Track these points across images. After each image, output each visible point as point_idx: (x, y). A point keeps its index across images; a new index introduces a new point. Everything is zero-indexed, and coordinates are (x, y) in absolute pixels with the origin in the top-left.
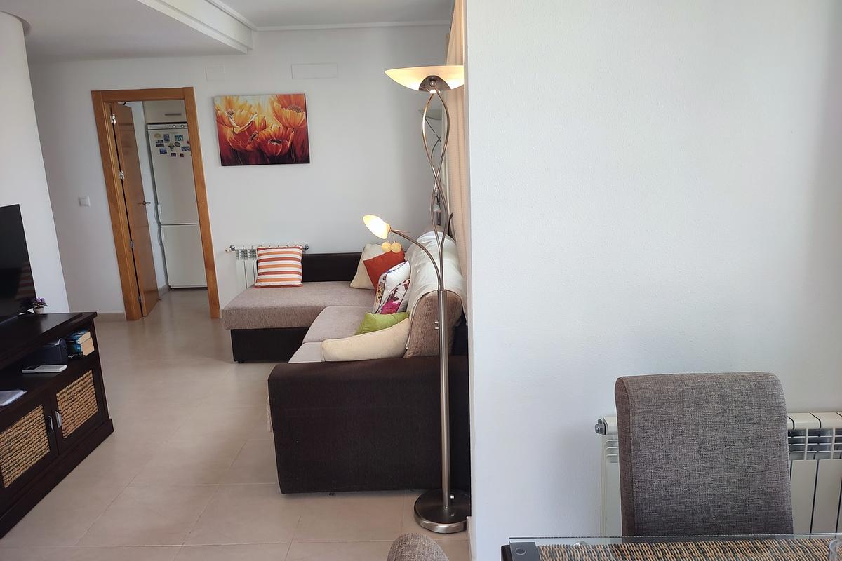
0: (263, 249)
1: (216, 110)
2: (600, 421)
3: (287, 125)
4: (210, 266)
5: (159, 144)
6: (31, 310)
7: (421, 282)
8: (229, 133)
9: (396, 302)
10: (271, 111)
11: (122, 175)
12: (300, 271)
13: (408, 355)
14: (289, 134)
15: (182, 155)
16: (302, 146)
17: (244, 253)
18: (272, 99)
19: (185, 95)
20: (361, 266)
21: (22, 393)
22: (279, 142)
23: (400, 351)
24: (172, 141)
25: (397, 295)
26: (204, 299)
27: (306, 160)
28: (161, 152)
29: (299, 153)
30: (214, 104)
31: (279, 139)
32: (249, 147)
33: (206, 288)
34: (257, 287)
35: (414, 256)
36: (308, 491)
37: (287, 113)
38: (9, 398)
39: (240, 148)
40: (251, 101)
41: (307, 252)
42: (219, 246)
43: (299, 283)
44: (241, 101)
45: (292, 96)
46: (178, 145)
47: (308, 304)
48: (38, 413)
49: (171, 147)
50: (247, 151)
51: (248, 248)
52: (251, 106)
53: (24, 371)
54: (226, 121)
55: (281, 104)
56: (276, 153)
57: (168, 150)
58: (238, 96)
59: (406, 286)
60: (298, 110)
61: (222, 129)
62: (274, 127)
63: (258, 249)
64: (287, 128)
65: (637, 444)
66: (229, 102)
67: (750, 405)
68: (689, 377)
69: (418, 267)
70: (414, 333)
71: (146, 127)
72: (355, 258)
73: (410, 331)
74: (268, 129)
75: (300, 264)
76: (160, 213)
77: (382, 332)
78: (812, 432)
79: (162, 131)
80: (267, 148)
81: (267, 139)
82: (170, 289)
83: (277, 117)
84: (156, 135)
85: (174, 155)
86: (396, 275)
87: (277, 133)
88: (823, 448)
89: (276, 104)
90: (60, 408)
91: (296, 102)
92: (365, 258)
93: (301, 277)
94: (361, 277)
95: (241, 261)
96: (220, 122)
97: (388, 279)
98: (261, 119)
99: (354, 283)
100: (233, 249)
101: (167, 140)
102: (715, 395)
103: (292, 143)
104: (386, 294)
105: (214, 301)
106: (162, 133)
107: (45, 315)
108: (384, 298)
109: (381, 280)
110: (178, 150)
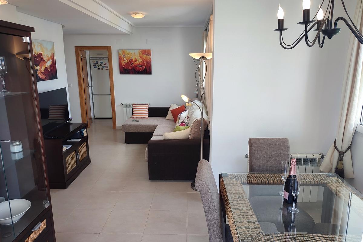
0: (135, 105)
1: (119, 54)
2: (246, 154)
3: (144, 61)
4: (113, 110)
5: (94, 65)
6: (68, 121)
7: (194, 117)
8: (123, 63)
9: (184, 123)
10: (138, 55)
11: (84, 76)
12: (148, 113)
13: (190, 138)
14: (145, 64)
15: (102, 69)
16: (149, 68)
17: (127, 106)
18: (139, 51)
19: (108, 49)
20: (170, 112)
21: (71, 146)
22: (141, 67)
23: (187, 137)
24: (99, 64)
25: (184, 121)
26: (110, 123)
27: (150, 73)
28: (95, 68)
29: (148, 71)
30: (118, 52)
31: (141, 65)
32: (130, 68)
33: (112, 119)
34: (132, 118)
35: (189, 108)
36: (158, 180)
37: (144, 56)
38: (68, 147)
39: (127, 68)
40: (131, 52)
41: (150, 106)
42: (117, 103)
43: (147, 117)
44: (128, 51)
45: (146, 50)
46: (101, 65)
47: (152, 124)
48: (74, 153)
49: (98, 66)
50: (129, 69)
51: (128, 104)
52: (131, 53)
53: (68, 140)
54: (122, 58)
55: (142, 53)
56: (140, 70)
57: (97, 67)
58: (127, 50)
59: (188, 118)
60: (148, 55)
61: (121, 61)
62: (139, 61)
63: (133, 105)
64: (144, 62)
65: (253, 154)
66: (124, 52)
67: (281, 145)
68: (267, 138)
69: (192, 112)
70: (192, 132)
71: (90, 58)
72: (168, 109)
73: (191, 131)
74: (137, 62)
75: (148, 110)
76: (93, 90)
77: (182, 131)
78: (304, 159)
79: (96, 60)
80: (137, 69)
81: (137, 65)
82: (95, 118)
83: (141, 58)
84: (93, 61)
85: (99, 69)
86: (184, 115)
87: (140, 64)
88: (307, 163)
89: (140, 53)
90: (79, 152)
91: (147, 52)
92: (171, 109)
93: (148, 115)
94: (170, 116)
95: (125, 109)
96: (120, 59)
97: (181, 116)
98: (135, 58)
99: (167, 118)
100: (123, 104)
101: (97, 63)
102: (272, 143)
103: (145, 67)
104: (180, 121)
105: (114, 123)
106: (95, 61)
107: (72, 123)
108: (179, 122)
109: (179, 116)
110: (101, 67)
